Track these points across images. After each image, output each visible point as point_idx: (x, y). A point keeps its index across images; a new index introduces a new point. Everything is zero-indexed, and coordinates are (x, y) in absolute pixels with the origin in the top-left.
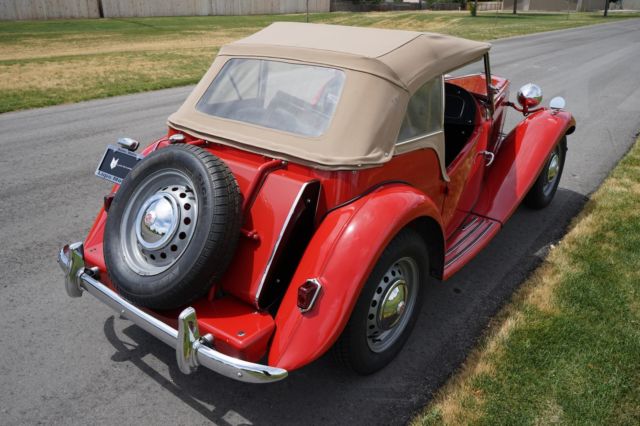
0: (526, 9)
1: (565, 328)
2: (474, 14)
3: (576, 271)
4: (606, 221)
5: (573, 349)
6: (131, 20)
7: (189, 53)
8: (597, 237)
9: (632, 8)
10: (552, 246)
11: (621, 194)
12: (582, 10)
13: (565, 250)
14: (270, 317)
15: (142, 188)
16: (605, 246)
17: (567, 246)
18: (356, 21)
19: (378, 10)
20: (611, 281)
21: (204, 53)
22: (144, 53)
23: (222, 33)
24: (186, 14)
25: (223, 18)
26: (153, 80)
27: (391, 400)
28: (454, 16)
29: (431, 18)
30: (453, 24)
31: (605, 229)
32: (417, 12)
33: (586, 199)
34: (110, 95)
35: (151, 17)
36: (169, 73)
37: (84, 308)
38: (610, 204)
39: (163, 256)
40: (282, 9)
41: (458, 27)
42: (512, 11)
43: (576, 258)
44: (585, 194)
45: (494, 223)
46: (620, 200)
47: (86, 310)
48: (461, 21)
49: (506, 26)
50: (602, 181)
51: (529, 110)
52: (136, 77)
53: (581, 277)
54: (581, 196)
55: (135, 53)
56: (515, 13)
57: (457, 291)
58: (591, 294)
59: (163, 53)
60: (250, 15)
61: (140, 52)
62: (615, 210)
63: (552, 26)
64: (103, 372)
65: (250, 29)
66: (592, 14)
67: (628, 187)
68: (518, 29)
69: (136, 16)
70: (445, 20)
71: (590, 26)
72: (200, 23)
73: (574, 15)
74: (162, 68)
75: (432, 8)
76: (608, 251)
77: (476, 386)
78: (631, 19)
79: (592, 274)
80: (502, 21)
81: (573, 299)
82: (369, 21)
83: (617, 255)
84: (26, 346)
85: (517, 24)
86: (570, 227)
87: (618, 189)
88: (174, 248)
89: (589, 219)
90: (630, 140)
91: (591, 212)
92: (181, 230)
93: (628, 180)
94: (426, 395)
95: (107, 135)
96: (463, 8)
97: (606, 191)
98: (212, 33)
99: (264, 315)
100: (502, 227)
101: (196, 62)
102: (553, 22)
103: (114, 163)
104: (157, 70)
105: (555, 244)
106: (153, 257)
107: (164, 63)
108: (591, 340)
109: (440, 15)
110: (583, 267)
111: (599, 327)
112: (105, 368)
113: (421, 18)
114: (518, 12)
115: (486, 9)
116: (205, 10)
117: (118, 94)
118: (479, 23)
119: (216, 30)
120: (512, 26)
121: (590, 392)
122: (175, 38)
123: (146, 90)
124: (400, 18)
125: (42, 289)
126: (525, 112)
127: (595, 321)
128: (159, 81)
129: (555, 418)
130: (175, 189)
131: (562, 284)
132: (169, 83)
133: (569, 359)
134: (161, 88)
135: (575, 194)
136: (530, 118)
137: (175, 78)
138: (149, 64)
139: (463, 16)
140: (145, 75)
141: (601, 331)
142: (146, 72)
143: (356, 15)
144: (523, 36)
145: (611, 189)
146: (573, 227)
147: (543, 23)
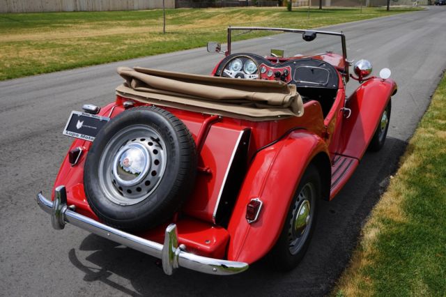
0: (328, 6)
1: (415, 231)
2: (290, 9)
3: (413, 192)
4: (424, 158)
5: (423, 245)
6: (5, 15)
7: (67, 42)
8: (421, 169)
9: (406, 4)
10: (391, 177)
11: (430, 139)
12: (370, 6)
13: (401, 180)
14: (224, 229)
15: (113, 141)
16: (428, 175)
17: (401, 176)
18: (197, 15)
19: (214, 6)
20: (438, 198)
21: (79, 42)
22: (28, 43)
23: (86, 26)
24: (54, 10)
25: (87, 13)
26: (43, 65)
27: (307, 289)
28: (274, 11)
29: (257, 13)
30: (275, 17)
31: (425, 163)
32: (245, 8)
33: (406, 143)
34: (9, 78)
35: (23, 13)
36: (56, 58)
37: (48, 244)
38: (425, 146)
39: (139, 190)
40: (136, 6)
41: (280, 20)
42: (318, 7)
43: (410, 184)
44: (405, 140)
45: (355, 160)
46: (430, 143)
47: (50, 245)
48: (281, 15)
49: (317, 19)
50: (414, 130)
51: (363, 79)
52: (29, 63)
53: (417, 197)
54: (402, 142)
55: (20, 43)
56: (320, 8)
57: (333, 212)
58: (427, 208)
59: (45, 42)
60: (109, 11)
61: (24, 42)
62: (429, 150)
63: (351, 18)
64: (82, 289)
65: (110, 22)
66: (378, 8)
67: (433, 133)
68: (326, 20)
69: (10, 12)
70: (268, 14)
71: (379, 18)
72: (68, 18)
73: (366, 10)
74: (49, 55)
75: (256, 5)
76: (431, 178)
77: (365, 274)
78: (407, 13)
79: (424, 194)
80: (312, 15)
81: (416, 212)
82: (207, 15)
83: (438, 181)
84: (10, 276)
85: (324, 17)
86: (399, 163)
87: (428, 135)
88: (148, 183)
89: (413, 157)
90: (428, 100)
91: (412, 152)
92: (153, 169)
93: (432, 129)
94: (330, 284)
95: (19, 110)
96: (281, 5)
97: (420, 137)
98: (78, 26)
99: (219, 228)
100: (359, 163)
101: (77, 50)
102: (352, 15)
103: (79, 125)
104: (46, 57)
105: (393, 176)
106: (129, 192)
107: (50, 51)
108: (434, 238)
109: (264, 11)
110: (416, 190)
111: (437, 229)
112: (82, 286)
113: (250, 13)
114: (323, 8)
115: (298, 6)
116: (71, 7)
117: (17, 77)
118: (295, 16)
119: (81, 23)
120: (321, 18)
121: (442, 272)
122: (46, 31)
123: (40, 73)
124: (233, 12)
125: (7, 232)
126: (360, 80)
127: (434, 225)
128: (49, 65)
129: (423, 291)
130: (143, 140)
131: (406, 202)
132: (59, 67)
133: (423, 252)
134: (52, 71)
135: (398, 140)
136: (365, 85)
137: (63, 63)
138: (36, 52)
139: (281, 11)
140: (35, 61)
141: (439, 232)
142: (34, 58)
143: (197, 11)
144: (331, 26)
145: (422, 135)
146: (403, 163)
147: (344, 16)
